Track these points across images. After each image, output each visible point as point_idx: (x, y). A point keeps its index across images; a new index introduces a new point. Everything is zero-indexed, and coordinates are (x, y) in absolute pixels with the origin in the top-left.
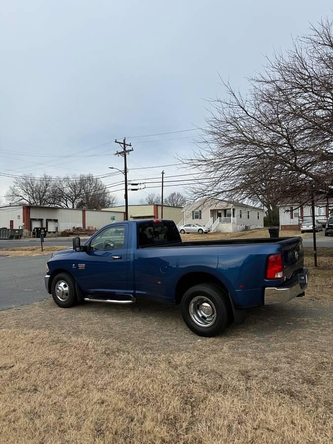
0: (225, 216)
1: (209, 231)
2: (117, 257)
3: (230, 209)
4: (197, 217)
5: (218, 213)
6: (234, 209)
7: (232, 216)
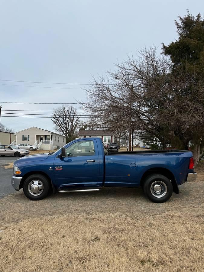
0: (46, 140)
1: (37, 149)
2: (93, 161)
3: (50, 135)
4: (26, 139)
5: (41, 138)
6: (52, 136)
7: (51, 139)
